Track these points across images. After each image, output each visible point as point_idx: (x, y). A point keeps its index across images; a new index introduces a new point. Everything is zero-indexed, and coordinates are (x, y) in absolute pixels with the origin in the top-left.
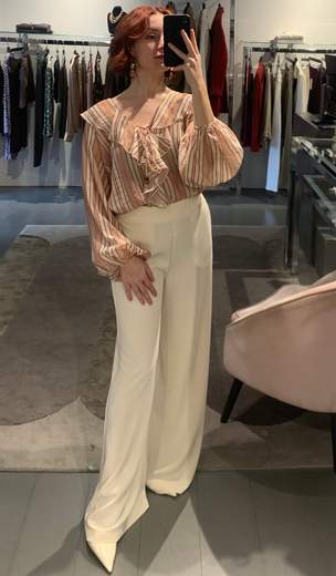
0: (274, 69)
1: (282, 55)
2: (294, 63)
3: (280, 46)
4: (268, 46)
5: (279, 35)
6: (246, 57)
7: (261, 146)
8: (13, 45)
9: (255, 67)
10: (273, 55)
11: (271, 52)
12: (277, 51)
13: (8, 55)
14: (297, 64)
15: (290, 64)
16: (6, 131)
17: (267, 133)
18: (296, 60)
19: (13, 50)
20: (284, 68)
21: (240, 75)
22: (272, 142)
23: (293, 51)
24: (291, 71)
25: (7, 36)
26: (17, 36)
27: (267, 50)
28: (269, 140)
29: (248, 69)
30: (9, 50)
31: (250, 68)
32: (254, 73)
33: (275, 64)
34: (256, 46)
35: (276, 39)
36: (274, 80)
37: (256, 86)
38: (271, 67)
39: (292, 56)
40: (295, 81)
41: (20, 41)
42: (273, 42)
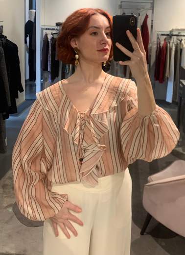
0: (171, 44)
1: (175, 37)
2: (181, 41)
3: (174, 33)
4: (168, 33)
5: (174, 28)
6: (158, 38)
7: (164, 81)
8: (54, 32)
9: (162, 43)
10: (171, 37)
11: (170, 36)
12: (173, 35)
13: (52, 36)
14: (183, 42)
15: (179, 42)
16: (49, 70)
17: (167, 74)
18: (182, 40)
19: (54, 34)
20: (176, 43)
21: (155, 46)
22: (170, 79)
23: (181, 36)
24: (179, 45)
25: (51, 28)
26: (56, 28)
27: (168, 35)
28: (168, 78)
29: (159, 44)
30: (52, 34)
31: (160, 43)
32: (161, 45)
33: (172, 41)
34: (163, 33)
35: (173, 30)
36: (171, 49)
37: (162, 52)
38: (169, 43)
39: (180, 38)
40: (181, 50)
41: (57, 30)
42: (171, 32)
